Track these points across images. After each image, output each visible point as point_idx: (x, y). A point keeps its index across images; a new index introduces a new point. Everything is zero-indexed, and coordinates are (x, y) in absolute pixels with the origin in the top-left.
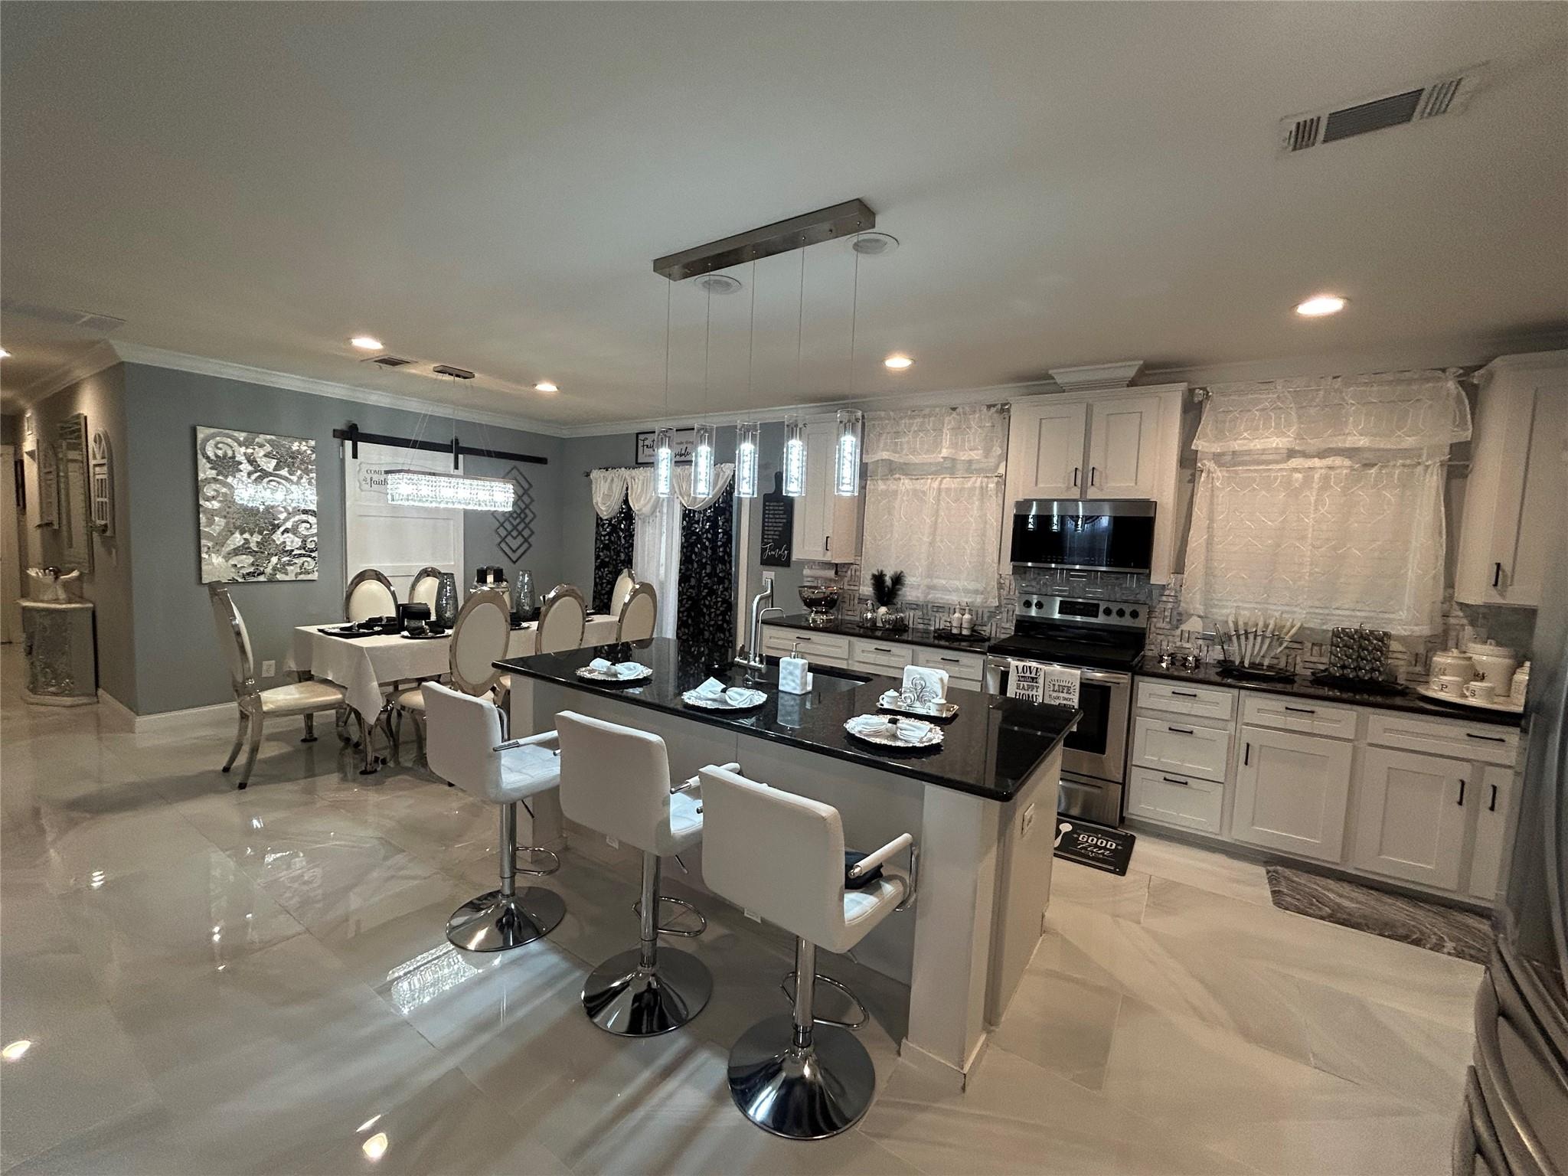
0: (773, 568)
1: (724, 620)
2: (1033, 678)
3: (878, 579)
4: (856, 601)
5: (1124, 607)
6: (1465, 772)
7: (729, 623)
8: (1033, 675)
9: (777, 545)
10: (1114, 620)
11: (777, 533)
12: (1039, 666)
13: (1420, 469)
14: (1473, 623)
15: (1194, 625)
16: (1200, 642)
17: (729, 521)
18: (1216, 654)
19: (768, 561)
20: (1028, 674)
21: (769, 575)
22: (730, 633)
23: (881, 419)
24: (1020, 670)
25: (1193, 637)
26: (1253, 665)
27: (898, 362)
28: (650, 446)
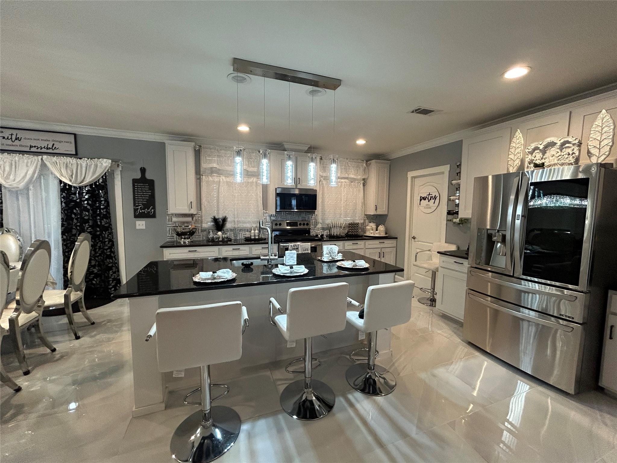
0: (144, 219)
1: (111, 252)
2: (297, 248)
3: (215, 220)
4: (200, 231)
5: (304, 222)
6: (379, 250)
7: (114, 253)
8: (297, 247)
9: (146, 206)
10: (302, 227)
11: (145, 200)
12: (295, 244)
13: (360, 183)
14: (368, 219)
15: (319, 226)
16: (321, 230)
17: (106, 193)
18: (325, 233)
19: (138, 216)
20: (295, 247)
21: (141, 224)
22: (115, 258)
23: (211, 149)
24: (293, 246)
25: (320, 229)
26: (337, 235)
27: (244, 128)
28: (8, 138)
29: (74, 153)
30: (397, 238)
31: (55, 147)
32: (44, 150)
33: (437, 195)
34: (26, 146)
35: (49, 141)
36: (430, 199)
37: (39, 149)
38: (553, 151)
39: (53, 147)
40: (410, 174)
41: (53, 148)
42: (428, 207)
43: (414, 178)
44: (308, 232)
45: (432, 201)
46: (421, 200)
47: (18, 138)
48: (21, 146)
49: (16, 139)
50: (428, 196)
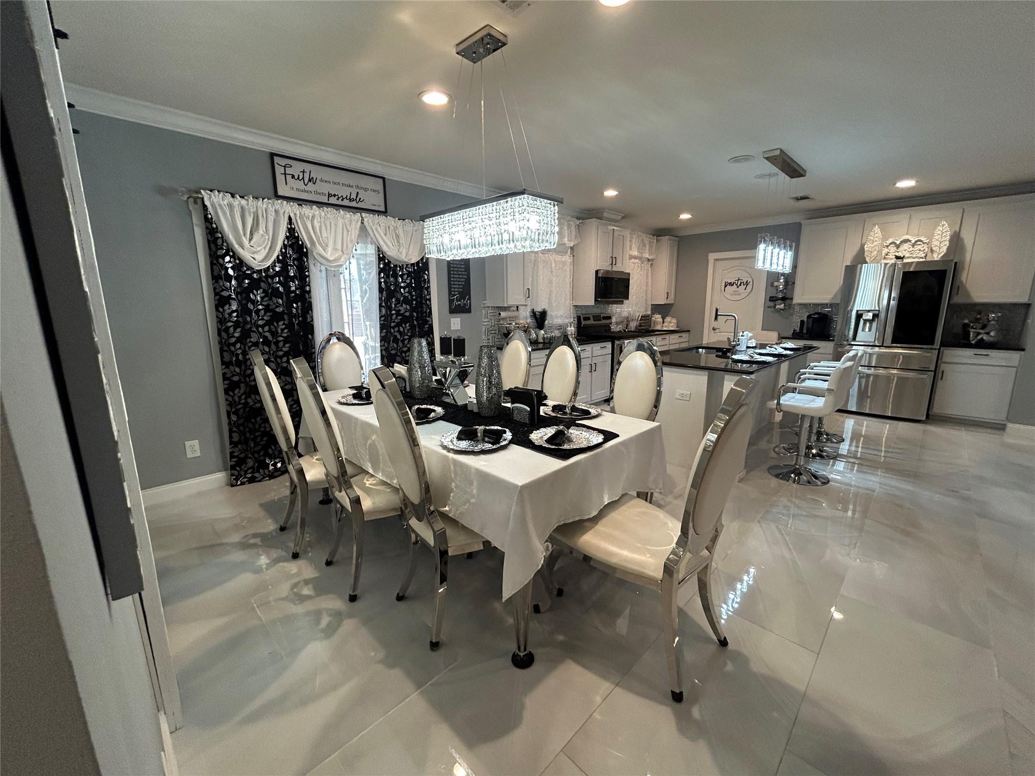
0: (459, 315)
9: (461, 297)
11: (461, 286)
19: (454, 310)
21: (456, 323)
28: (298, 178)
29: (384, 210)
30: (689, 331)
31: (360, 199)
32: (346, 203)
33: (750, 280)
34: (324, 194)
35: (352, 187)
36: (740, 285)
37: (340, 199)
38: (906, 246)
39: (357, 197)
40: (712, 256)
41: (358, 199)
42: (735, 293)
43: (716, 260)
44: (608, 327)
45: (743, 287)
46: (726, 286)
47: (313, 178)
48: (316, 193)
49: (310, 180)
50: (736, 282)
